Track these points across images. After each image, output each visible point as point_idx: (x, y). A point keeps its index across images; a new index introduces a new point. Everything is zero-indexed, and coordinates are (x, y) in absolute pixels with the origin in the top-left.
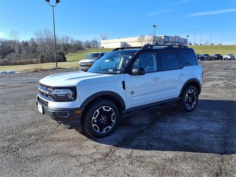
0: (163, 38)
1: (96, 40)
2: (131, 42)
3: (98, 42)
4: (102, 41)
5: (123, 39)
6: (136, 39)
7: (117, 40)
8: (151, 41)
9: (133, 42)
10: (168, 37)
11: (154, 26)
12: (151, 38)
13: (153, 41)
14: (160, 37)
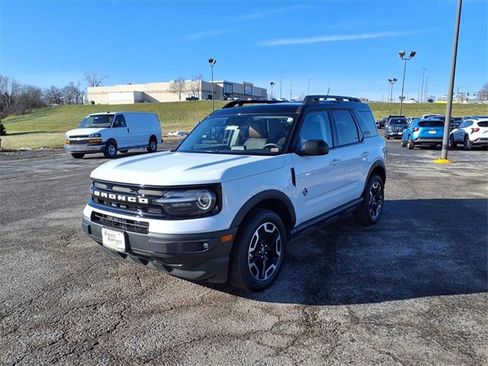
0: (222, 85)
1: (75, 86)
2: (157, 92)
3: (81, 89)
4: (91, 90)
5: (138, 85)
6: (166, 85)
7: (126, 87)
8: (198, 91)
9: (162, 92)
10: (231, 84)
11: (211, 61)
12: (197, 84)
13: (203, 91)
14: (216, 84)
